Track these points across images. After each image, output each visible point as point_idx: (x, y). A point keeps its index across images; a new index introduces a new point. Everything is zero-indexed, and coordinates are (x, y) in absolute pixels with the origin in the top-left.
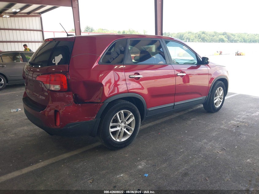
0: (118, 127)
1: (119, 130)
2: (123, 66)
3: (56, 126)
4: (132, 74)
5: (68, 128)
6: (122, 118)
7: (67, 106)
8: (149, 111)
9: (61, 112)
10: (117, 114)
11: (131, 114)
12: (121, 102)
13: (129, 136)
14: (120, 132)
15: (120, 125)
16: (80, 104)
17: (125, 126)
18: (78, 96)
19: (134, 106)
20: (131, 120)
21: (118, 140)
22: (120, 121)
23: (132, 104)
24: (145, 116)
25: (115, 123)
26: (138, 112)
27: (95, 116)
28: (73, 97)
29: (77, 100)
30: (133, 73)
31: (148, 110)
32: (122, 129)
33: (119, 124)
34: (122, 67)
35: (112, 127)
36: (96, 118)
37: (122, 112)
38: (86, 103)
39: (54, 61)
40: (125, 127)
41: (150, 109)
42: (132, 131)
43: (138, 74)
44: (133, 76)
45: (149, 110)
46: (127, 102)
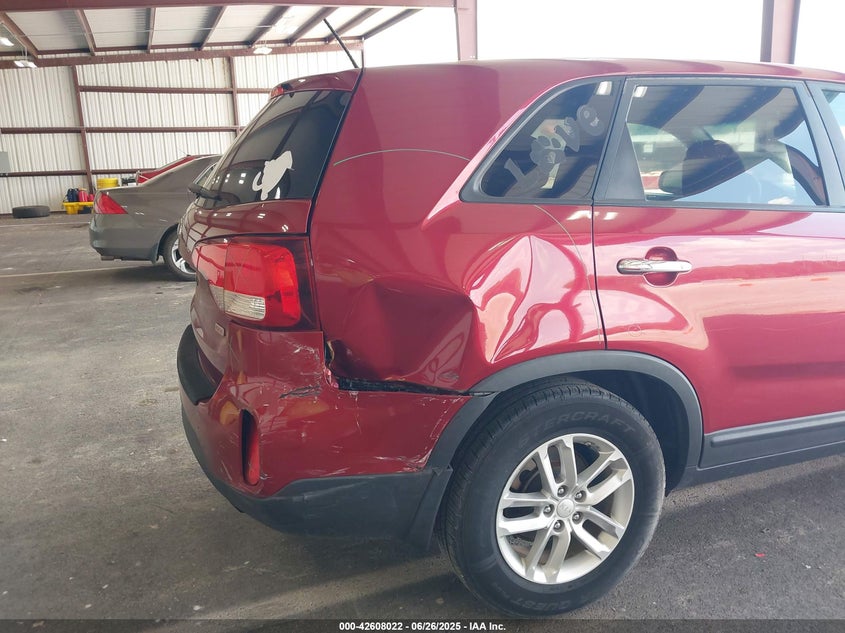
0: (542, 515)
1: (545, 530)
2: (587, 214)
3: (246, 480)
4: (633, 253)
5: (295, 499)
6: (564, 471)
7: (293, 396)
8: (712, 444)
9: (264, 421)
10: (542, 451)
11: (616, 455)
12: (567, 396)
13: (600, 562)
14: (552, 539)
15: (552, 506)
16: (354, 393)
17: (579, 513)
18: (349, 352)
19: (636, 414)
20: (612, 485)
21: (540, 577)
22: (555, 486)
23: (623, 404)
24: (693, 467)
25: (529, 491)
26: (654, 445)
27: (427, 456)
28: (328, 356)
29: (349, 370)
30: (640, 248)
31: (707, 442)
32: (560, 525)
33: (549, 500)
34: (583, 219)
35: (512, 513)
36: (429, 462)
37: (568, 440)
38: (386, 387)
39: (259, 183)
40: (578, 516)
41: (721, 436)
42: (615, 536)
43: (670, 255)
44: (644, 266)
45: (717, 439)
46: (595, 396)
